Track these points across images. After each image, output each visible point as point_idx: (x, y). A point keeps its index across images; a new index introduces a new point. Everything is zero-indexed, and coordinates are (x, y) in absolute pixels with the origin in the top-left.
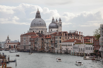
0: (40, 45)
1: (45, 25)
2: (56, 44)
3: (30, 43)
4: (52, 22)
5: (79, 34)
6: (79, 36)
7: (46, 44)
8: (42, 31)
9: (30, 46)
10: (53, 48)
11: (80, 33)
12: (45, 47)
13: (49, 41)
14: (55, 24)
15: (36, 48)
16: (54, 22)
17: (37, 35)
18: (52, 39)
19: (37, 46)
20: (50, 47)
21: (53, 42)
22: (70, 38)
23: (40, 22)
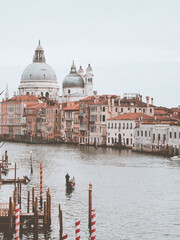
0: (51, 125)
1: (54, 79)
2: (93, 123)
3: (23, 120)
4: (71, 73)
6: (145, 105)
7: (64, 124)
8: (47, 94)
9: (24, 126)
10: (83, 132)
11: (147, 99)
12: (62, 131)
13: (74, 116)
14: (77, 78)
15: (40, 131)
16: (75, 72)
17: (41, 102)
18: (81, 111)
19: (43, 128)
20: (75, 131)
21: (85, 120)
22: (126, 110)
23: (44, 72)
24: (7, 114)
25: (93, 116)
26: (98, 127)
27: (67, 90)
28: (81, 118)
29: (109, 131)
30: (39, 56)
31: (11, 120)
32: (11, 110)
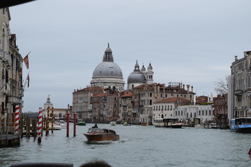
0: (111, 110)
1: (120, 75)
2: (142, 106)
3: (90, 107)
4: (135, 70)
5: (186, 89)
6: (186, 92)
7: (121, 109)
8: (114, 87)
9: (91, 112)
10: (135, 115)
11: (188, 86)
12: (120, 115)
13: (128, 102)
14: (140, 75)
15: (102, 116)
16: (139, 70)
17: (105, 92)
18: (133, 97)
19: (105, 113)
20: (129, 114)
21: (136, 104)
22: (169, 96)
23: (112, 70)
24: (77, 102)
25: (142, 101)
26: (146, 109)
27: (131, 85)
28: (133, 102)
29: (154, 112)
30: (108, 56)
31: (81, 107)
32: (81, 99)
